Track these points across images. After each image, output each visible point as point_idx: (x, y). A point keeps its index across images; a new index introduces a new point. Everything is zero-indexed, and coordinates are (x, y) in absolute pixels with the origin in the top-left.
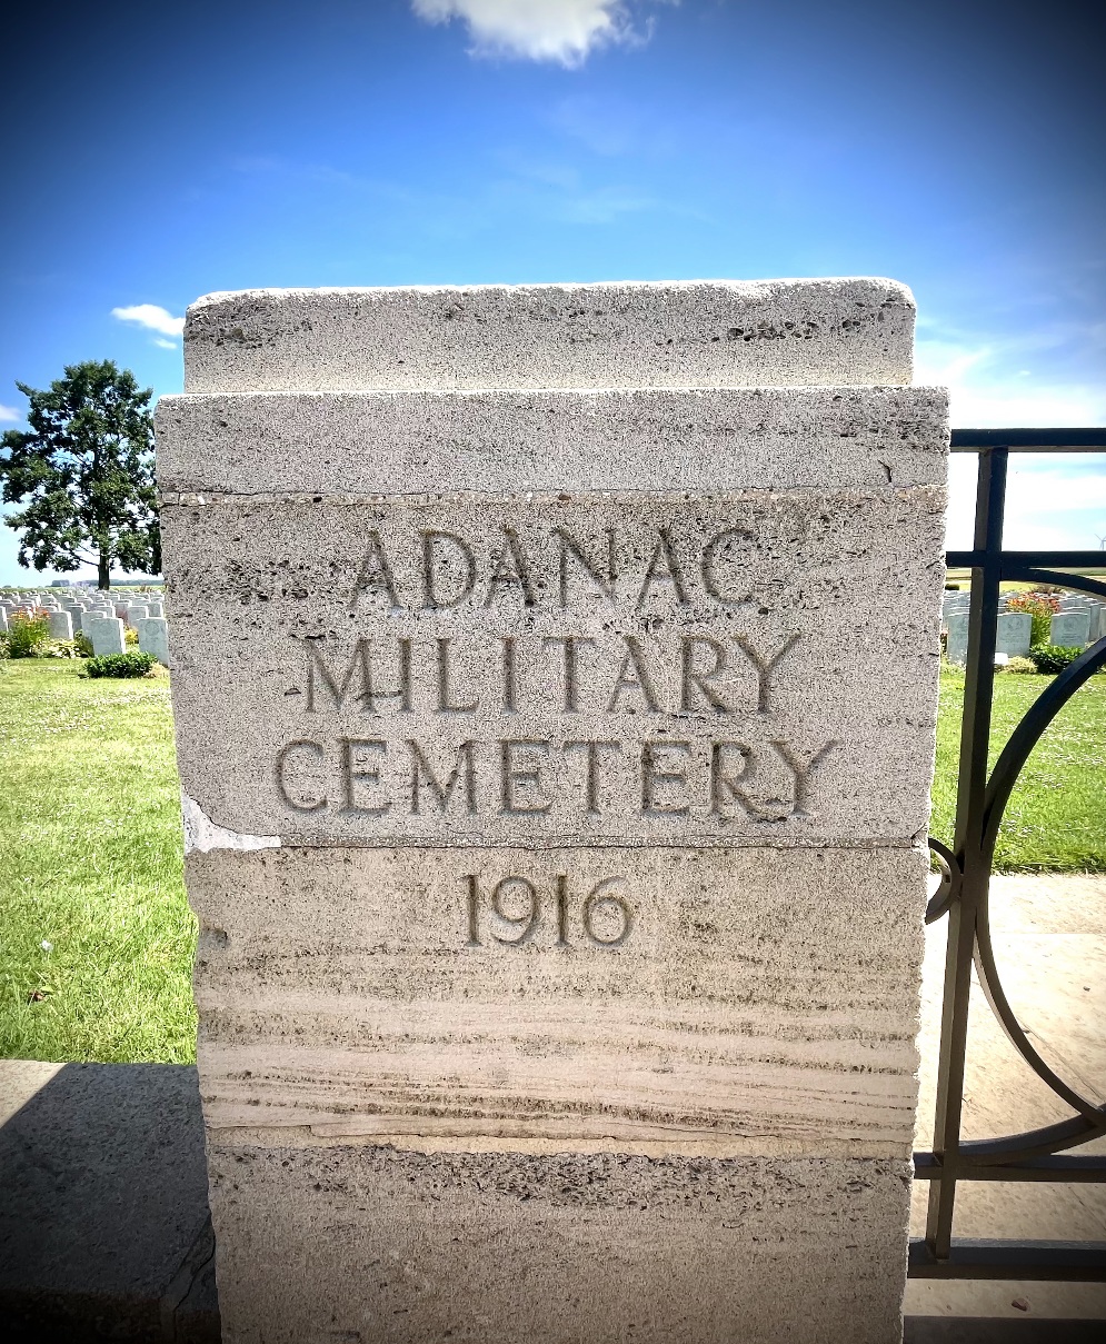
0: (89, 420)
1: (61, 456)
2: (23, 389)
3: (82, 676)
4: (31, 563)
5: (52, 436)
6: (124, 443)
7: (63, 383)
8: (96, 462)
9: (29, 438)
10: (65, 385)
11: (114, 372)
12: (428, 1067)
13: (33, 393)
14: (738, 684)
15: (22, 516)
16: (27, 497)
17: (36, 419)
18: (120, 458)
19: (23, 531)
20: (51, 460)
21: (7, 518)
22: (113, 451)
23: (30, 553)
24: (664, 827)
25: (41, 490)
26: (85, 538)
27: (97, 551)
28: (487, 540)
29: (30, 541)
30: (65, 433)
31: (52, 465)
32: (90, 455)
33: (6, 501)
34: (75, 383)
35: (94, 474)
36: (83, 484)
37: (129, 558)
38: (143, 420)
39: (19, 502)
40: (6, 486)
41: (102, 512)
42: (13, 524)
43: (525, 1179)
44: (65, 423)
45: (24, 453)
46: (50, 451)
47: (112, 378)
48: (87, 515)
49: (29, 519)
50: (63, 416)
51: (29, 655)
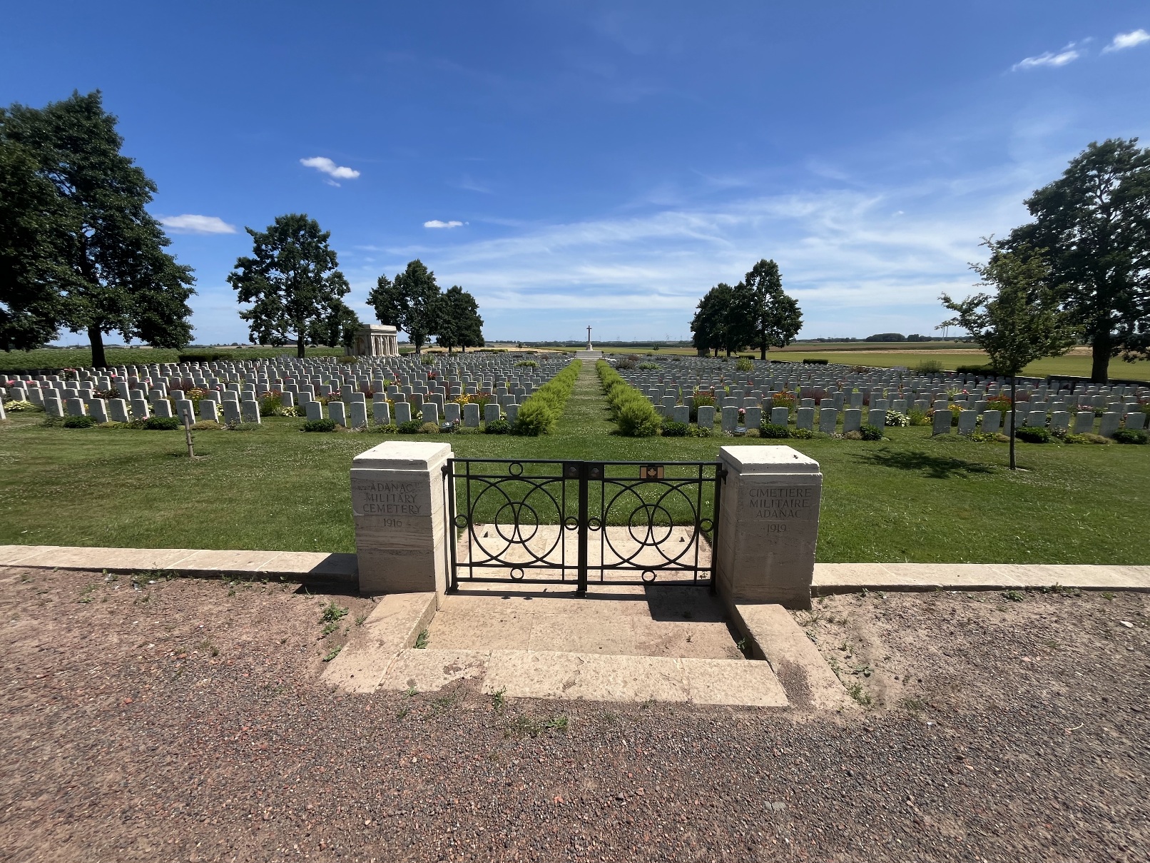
0: (290, 252)
1: (274, 274)
2: (250, 232)
3: (301, 430)
4: (257, 341)
5: (268, 261)
6: (312, 267)
7: (275, 228)
8: (295, 277)
9: (254, 262)
10: (276, 229)
11: (306, 221)
12: (381, 539)
13: (256, 234)
14: (411, 499)
15: (250, 312)
16: (253, 299)
17: (258, 250)
18: (310, 275)
19: (251, 322)
20: (267, 275)
21: (240, 313)
22: (306, 270)
23: (256, 335)
24: (404, 514)
25: (262, 295)
26: (291, 326)
27: (297, 334)
28: (385, 485)
29: (255, 328)
30: (276, 260)
31: (268, 279)
32: (292, 273)
33: (240, 301)
34: (282, 229)
35: (293, 286)
36: (287, 291)
37: (317, 338)
38: (323, 252)
39: (249, 302)
40: (241, 292)
41: (299, 309)
42: (245, 316)
43: (392, 552)
44: (276, 253)
45: (251, 271)
46: (266, 270)
47: (305, 225)
48: (288, 309)
49: (254, 314)
50: (274, 249)
51: (272, 415)
